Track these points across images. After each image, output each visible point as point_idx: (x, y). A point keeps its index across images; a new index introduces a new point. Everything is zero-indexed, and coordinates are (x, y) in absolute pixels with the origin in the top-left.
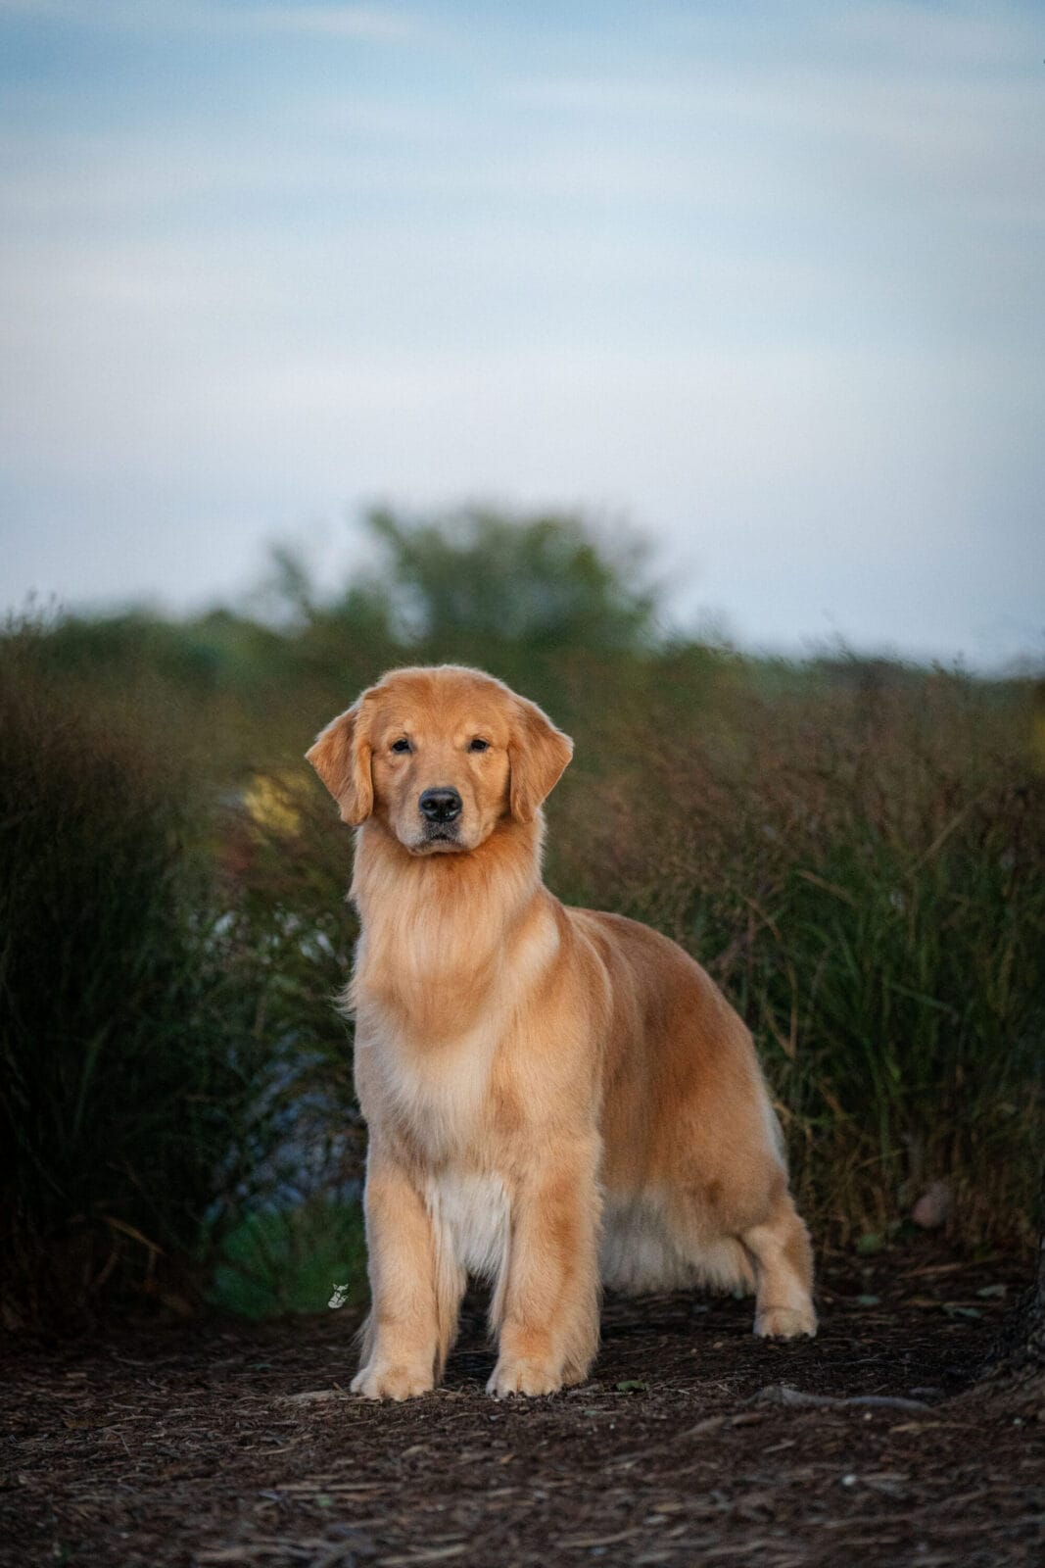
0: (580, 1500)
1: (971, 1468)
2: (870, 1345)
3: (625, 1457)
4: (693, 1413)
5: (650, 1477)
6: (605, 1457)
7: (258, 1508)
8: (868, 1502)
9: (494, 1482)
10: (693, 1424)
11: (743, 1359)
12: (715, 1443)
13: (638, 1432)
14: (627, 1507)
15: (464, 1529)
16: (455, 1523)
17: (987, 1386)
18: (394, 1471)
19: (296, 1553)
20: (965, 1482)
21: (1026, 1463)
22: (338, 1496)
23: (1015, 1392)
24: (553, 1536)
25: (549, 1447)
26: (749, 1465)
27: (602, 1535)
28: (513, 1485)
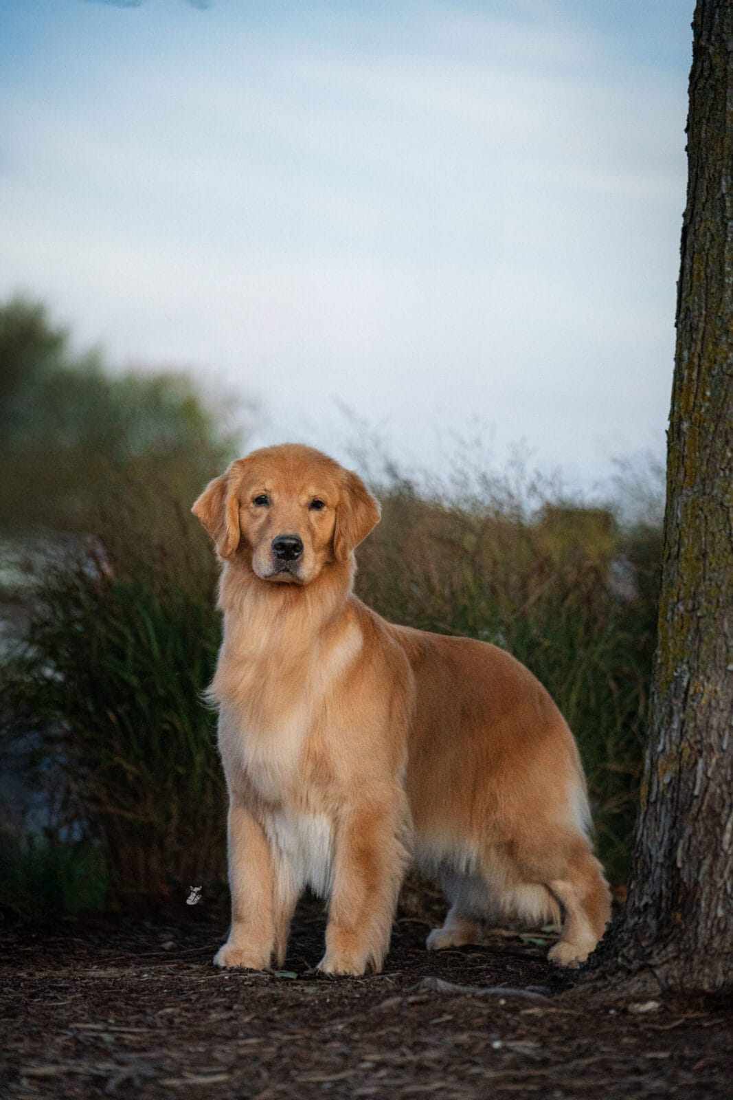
0: (309, 1049)
1: (585, 1041)
2: (479, 958)
3: (338, 1020)
4: (377, 995)
5: (356, 1036)
6: (323, 1021)
7: (59, 1040)
8: (513, 1060)
9: (241, 1034)
10: (380, 1002)
11: (393, 963)
12: (398, 1015)
13: (343, 1005)
14: (345, 1056)
15: (221, 1064)
16: (216, 1060)
17: (588, 985)
18: (156, 1024)
19: (95, 1072)
20: (582, 1051)
21: (625, 1040)
22: (117, 1035)
23: (610, 991)
24: (294, 1073)
25: (279, 1012)
26: (422, 1031)
27: (329, 1074)
28: (259, 1037)
